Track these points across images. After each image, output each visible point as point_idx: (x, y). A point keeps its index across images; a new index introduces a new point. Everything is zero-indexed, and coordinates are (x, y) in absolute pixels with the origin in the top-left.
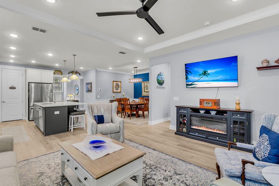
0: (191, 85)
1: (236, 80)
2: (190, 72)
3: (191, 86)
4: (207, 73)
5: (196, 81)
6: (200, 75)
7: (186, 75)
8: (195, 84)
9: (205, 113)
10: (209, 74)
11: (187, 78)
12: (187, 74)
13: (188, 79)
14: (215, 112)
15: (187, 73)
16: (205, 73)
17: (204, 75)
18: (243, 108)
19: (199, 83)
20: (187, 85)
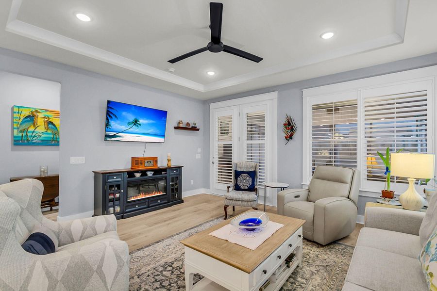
0: (114, 136)
1: (163, 136)
2: (116, 117)
3: (113, 139)
4: (138, 122)
5: (122, 132)
6: (129, 124)
7: (107, 119)
8: (119, 136)
9: (141, 176)
10: (140, 125)
11: (107, 125)
12: (109, 118)
13: (110, 127)
14: (153, 173)
15: (110, 116)
16: (136, 122)
17: (135, 124)
18: (173, 164)
19: (126, 136)
20: (107, 136)
